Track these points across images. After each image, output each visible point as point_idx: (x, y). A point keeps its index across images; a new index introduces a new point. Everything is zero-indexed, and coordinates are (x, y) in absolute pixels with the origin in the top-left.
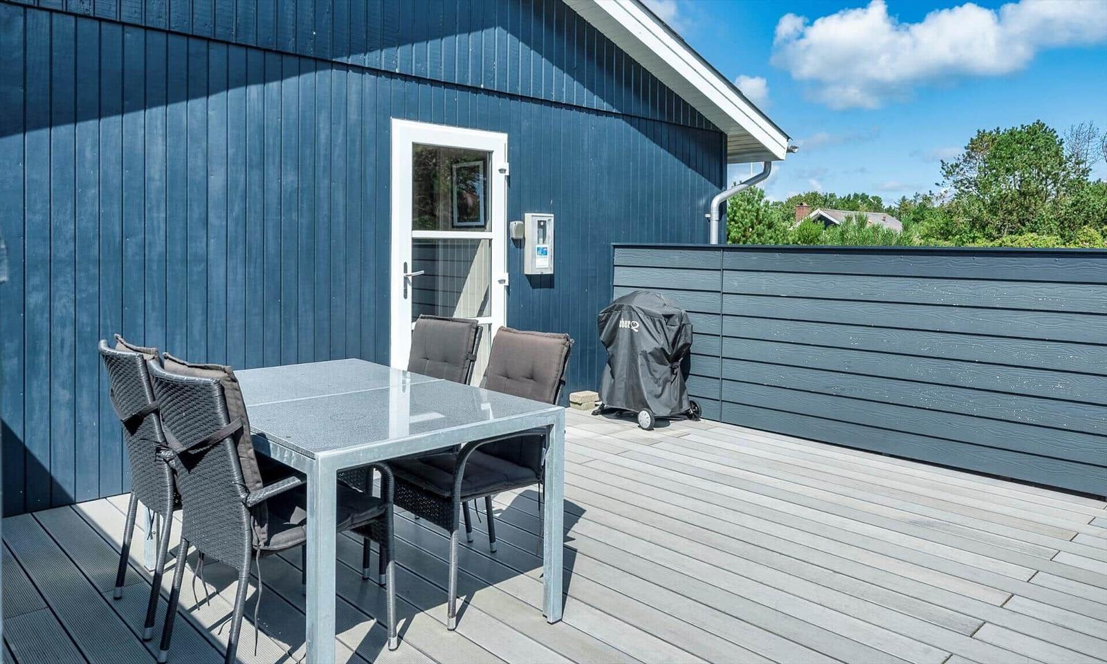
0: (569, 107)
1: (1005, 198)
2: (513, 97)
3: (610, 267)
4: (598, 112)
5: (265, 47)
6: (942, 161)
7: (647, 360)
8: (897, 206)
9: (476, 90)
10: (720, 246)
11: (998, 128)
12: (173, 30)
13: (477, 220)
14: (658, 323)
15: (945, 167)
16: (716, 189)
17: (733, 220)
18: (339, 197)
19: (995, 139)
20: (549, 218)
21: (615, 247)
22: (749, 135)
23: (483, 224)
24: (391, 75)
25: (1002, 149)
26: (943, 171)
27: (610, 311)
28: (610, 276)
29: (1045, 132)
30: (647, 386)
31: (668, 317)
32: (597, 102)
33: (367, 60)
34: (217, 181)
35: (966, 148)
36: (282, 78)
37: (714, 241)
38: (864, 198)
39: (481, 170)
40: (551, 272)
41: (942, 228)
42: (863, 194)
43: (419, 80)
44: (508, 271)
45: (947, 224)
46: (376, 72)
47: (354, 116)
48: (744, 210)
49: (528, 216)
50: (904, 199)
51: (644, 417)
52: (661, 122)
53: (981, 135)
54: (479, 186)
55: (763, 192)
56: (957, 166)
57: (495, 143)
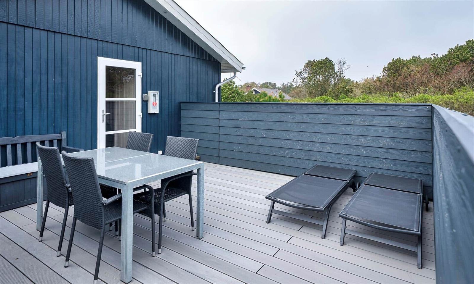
0: (165, 53)
2: (144, 49)
5: (48, 29)
6: (296, 71)
8: (281, 87)
9: (130, 46)
10: (219, 102)
11: (314, 60)
12: (10, 22)
15: (297, 73)
16: (217, 83)
19: (313, 63)
20: (157, 93)
21: (181, 103)
22: (228, 63)
24: (97, 41)
28: (180, 113)
29: (329, 61)
33: (88, 34)
35: (304, 66)
36: (54, 41)
37: (217, 101)
40: (158, 112)
42: (270, 82)
43: (108, 42)
44: (142, 112)
46: (92, 40)
49: (149, 92)
50: (284, 84)
52: (198, 58)
53: (309, 62)
55: (235, 82)
56: (301, 72)
57: (137, 66)
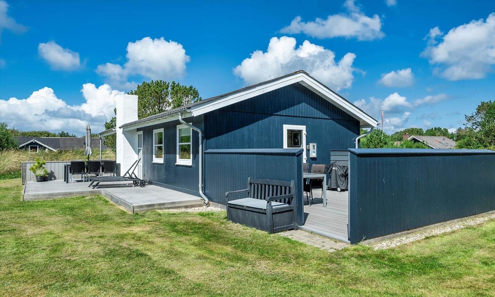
0: (319, 118)
1: (492, 130)
2: (307, 117)
3: (329, 156)
4: (326, 119)
5: (262, 113)
7: (339, 176)
8: (456, 133)
9: (299, 117)
11: (490, 101)
13: (299, 145)
14: (341, 168)
15: (467, 117)
16: (357, 136)
17: (371, 142)
18: (274, 141)
19: (489, 105)
20: (315, 144)
21: (331, 151)
22: (365, 121)
23: (300, 146)
24: (283, 116)
25: (491, 110)
26: (466, 119)
27: (330, 166)
28: (330, 158)
30: (340, 183)
31: (344, 167)
32: (326, 117)
33: (279, 113)
34: (255, 139)
35: (476, 109)
36: (264, 119)
38: (439, 129)
39: (299, 134)
40: (316, 157)
41: (466, 143)
43: (288, 116)
44: (306, 156)
45: (468, 141)
46: (281, 115)
47: (276, 125)
48: (375, 138)
49: (310, 144)
51: (339, 189)
53: (483, 104)
54: (299, 138)
56: (472, 117)
57: (303, 128)
